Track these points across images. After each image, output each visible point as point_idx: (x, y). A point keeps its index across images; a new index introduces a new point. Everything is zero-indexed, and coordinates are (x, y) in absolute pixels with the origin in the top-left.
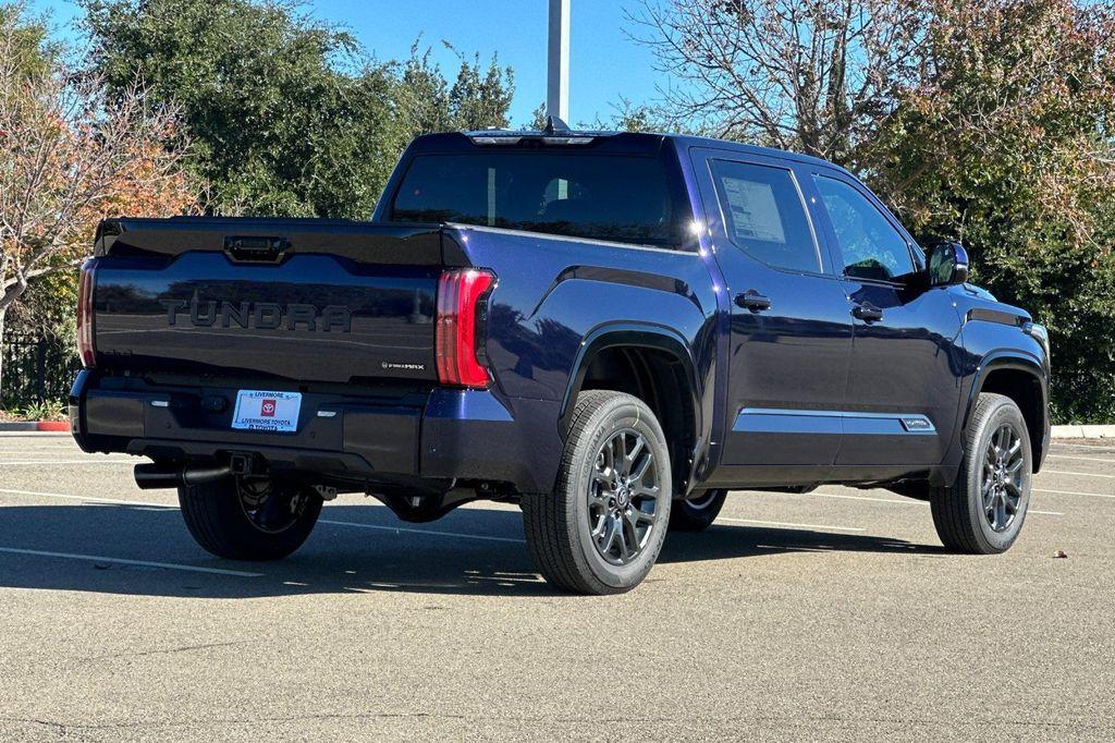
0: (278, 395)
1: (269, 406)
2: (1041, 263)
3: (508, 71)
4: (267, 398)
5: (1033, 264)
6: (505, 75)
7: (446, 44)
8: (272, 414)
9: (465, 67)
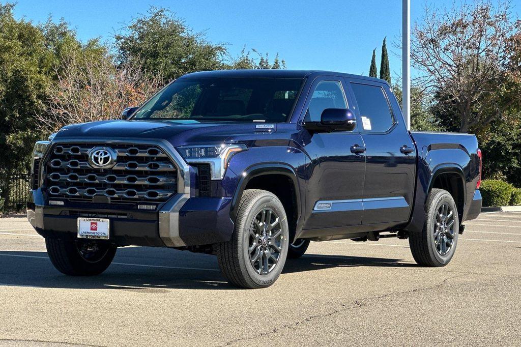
2: (511, 139)
3: (283, 61)
5: (509, 140)
6: (281, 63)
7: (254, 50)
9: (262, 59)
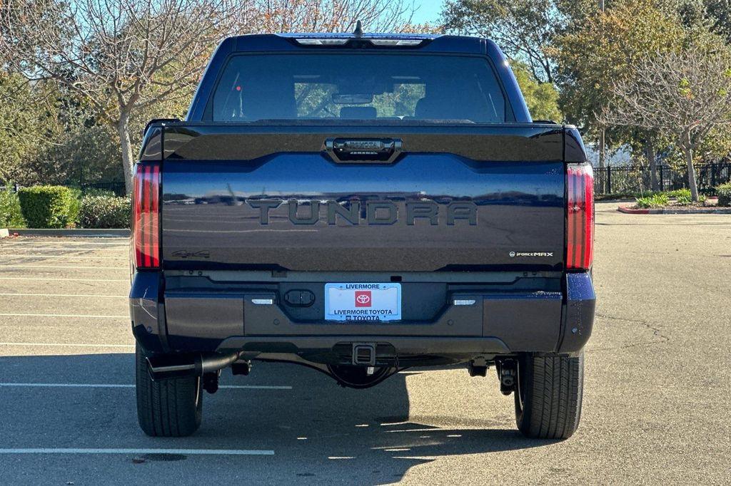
0: (373, 287)
1: (363, 298)
4: (361, 290)
8: (369, 304)
